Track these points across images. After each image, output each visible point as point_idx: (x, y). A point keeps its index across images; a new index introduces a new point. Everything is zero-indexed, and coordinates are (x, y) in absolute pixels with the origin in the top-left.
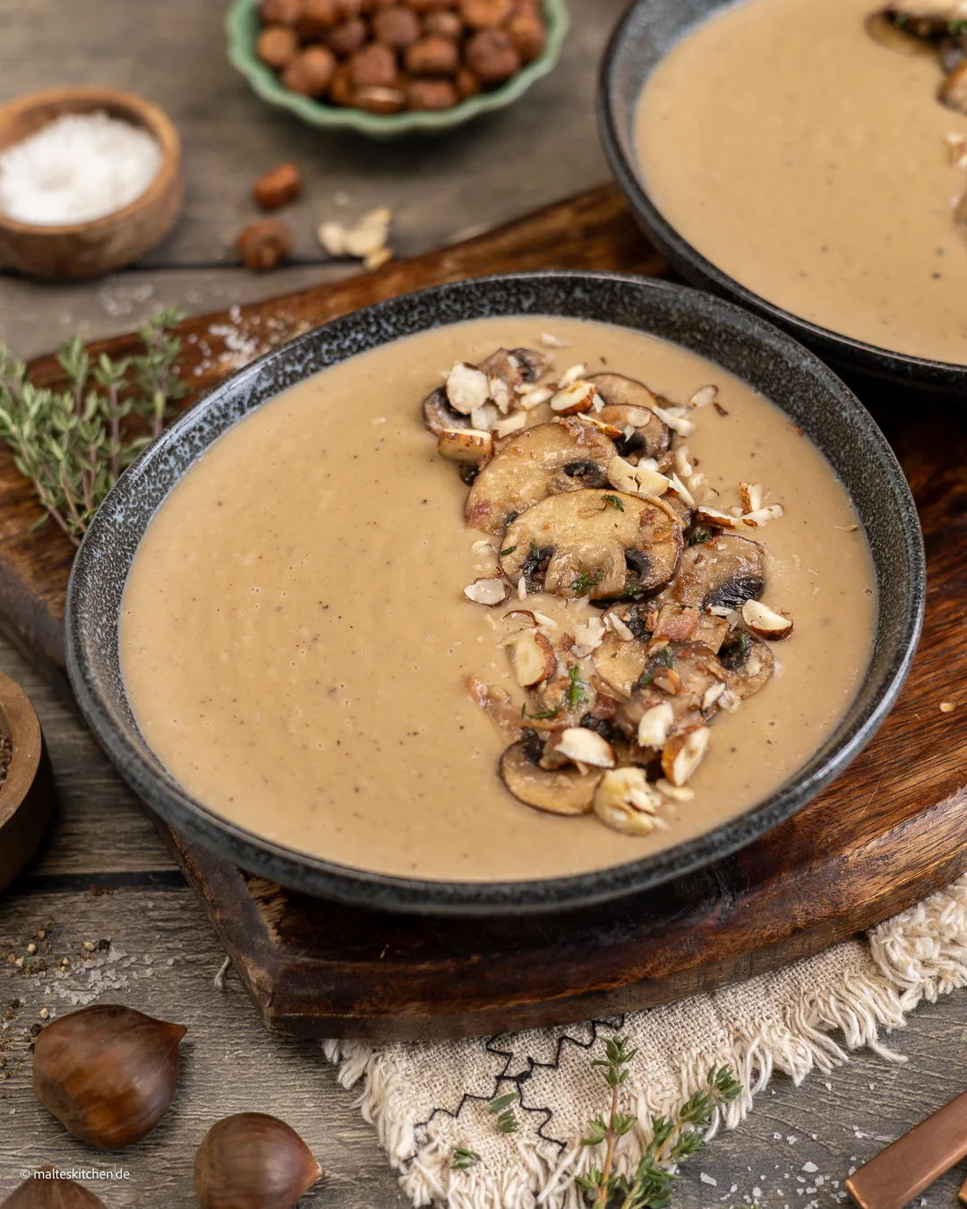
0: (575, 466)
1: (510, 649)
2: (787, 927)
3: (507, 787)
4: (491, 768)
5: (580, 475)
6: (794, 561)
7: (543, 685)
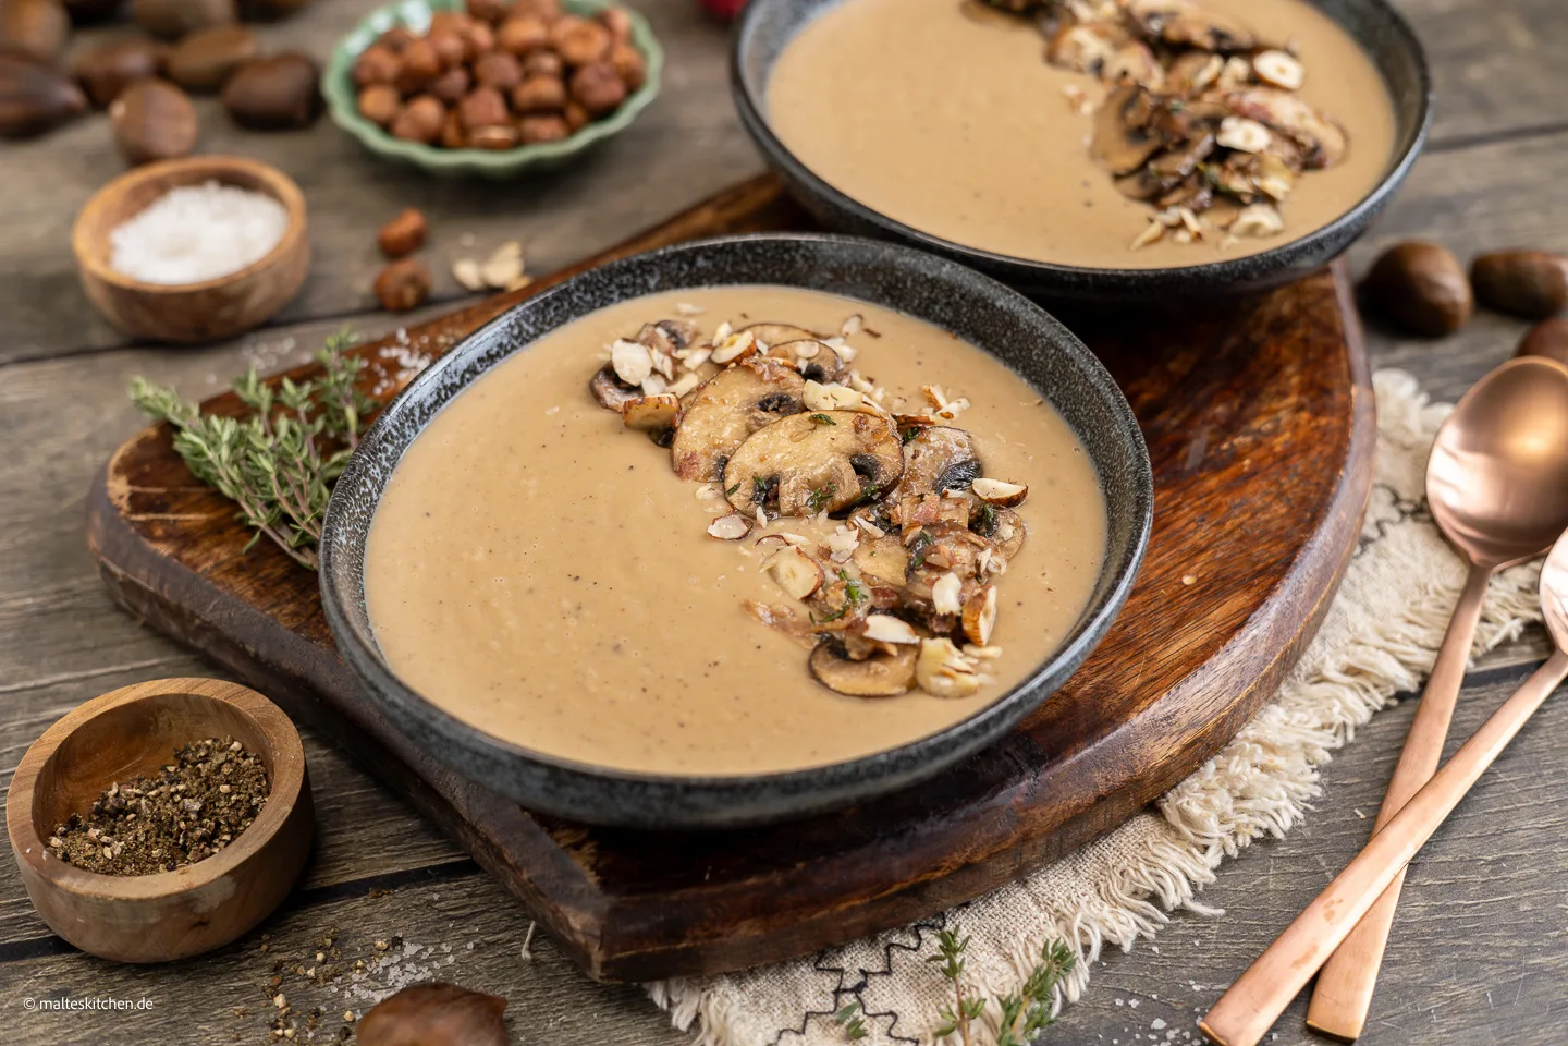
0: (769, 402)
1: (772, 572)
2: (1091, 795)
3: (824, 685)
4: (802, 673)
5: (774, 409)
7: (820, 592)
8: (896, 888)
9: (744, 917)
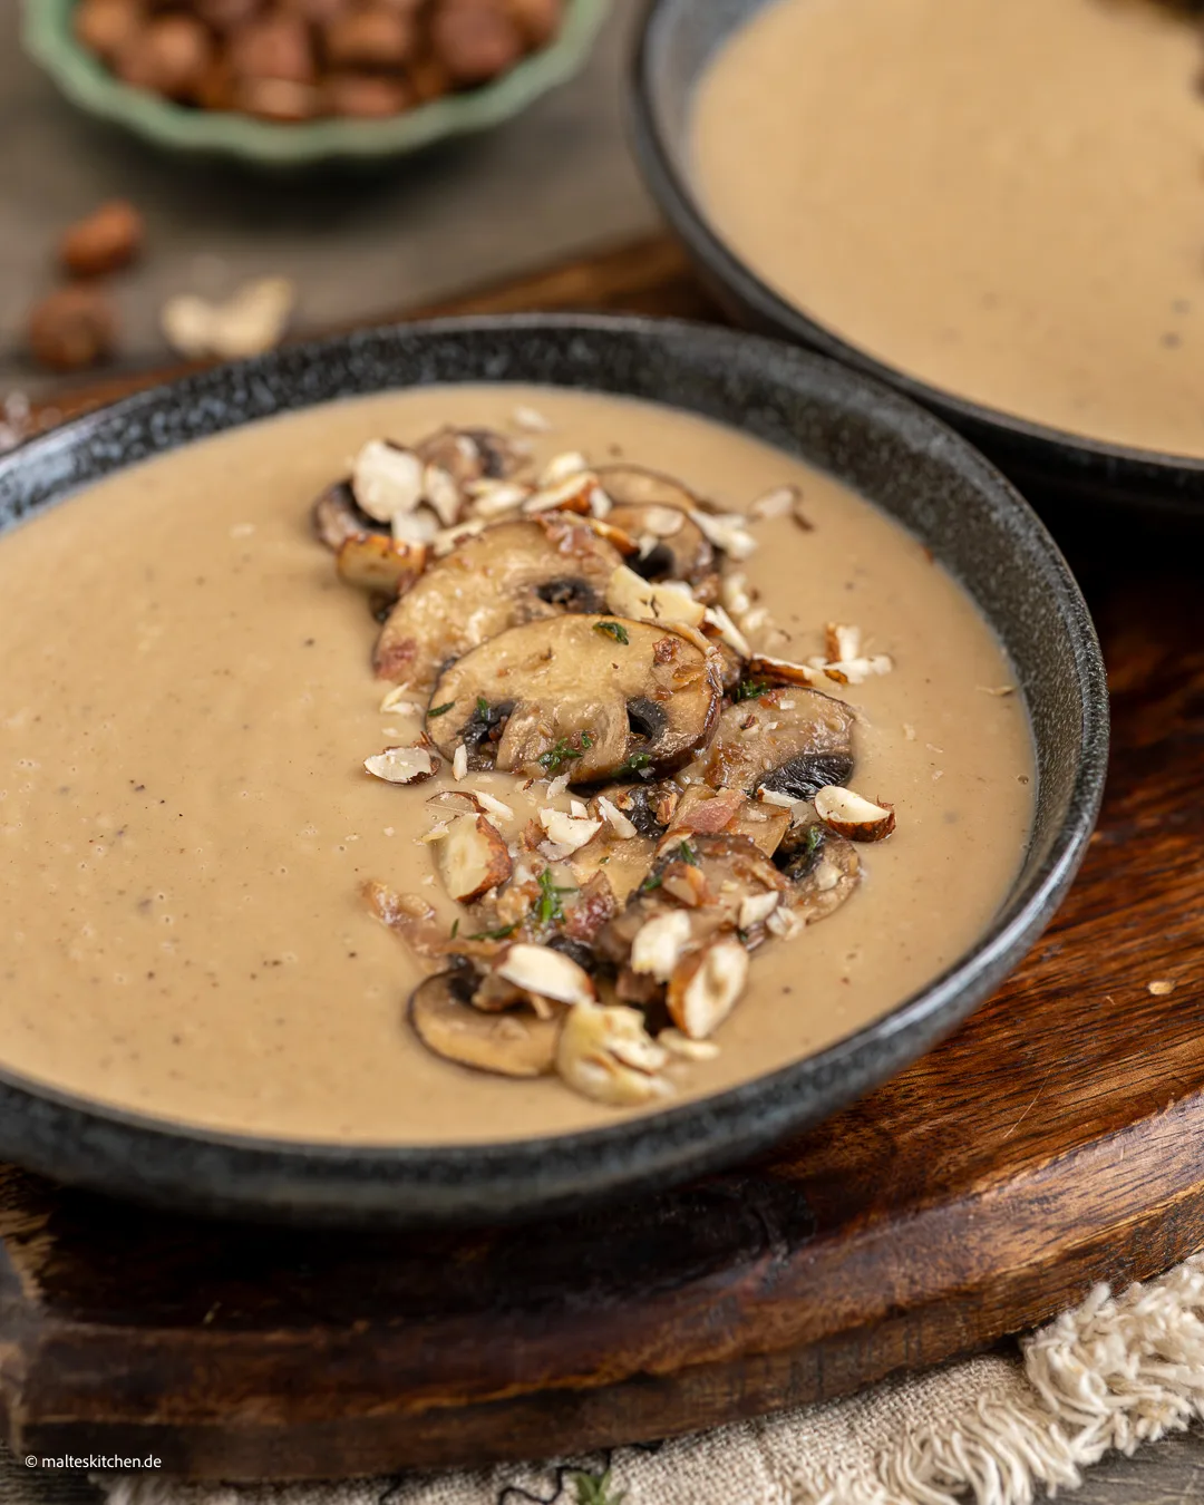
0: (555, 587)
1: (437, 847)
2: (877, 1303)
3: (417, 1035)
4: (395, 1013)
5: (563, 602)
6: (904, 732)
7: (492, 895)
8: (513, 1390)
9: (254, 1392)
